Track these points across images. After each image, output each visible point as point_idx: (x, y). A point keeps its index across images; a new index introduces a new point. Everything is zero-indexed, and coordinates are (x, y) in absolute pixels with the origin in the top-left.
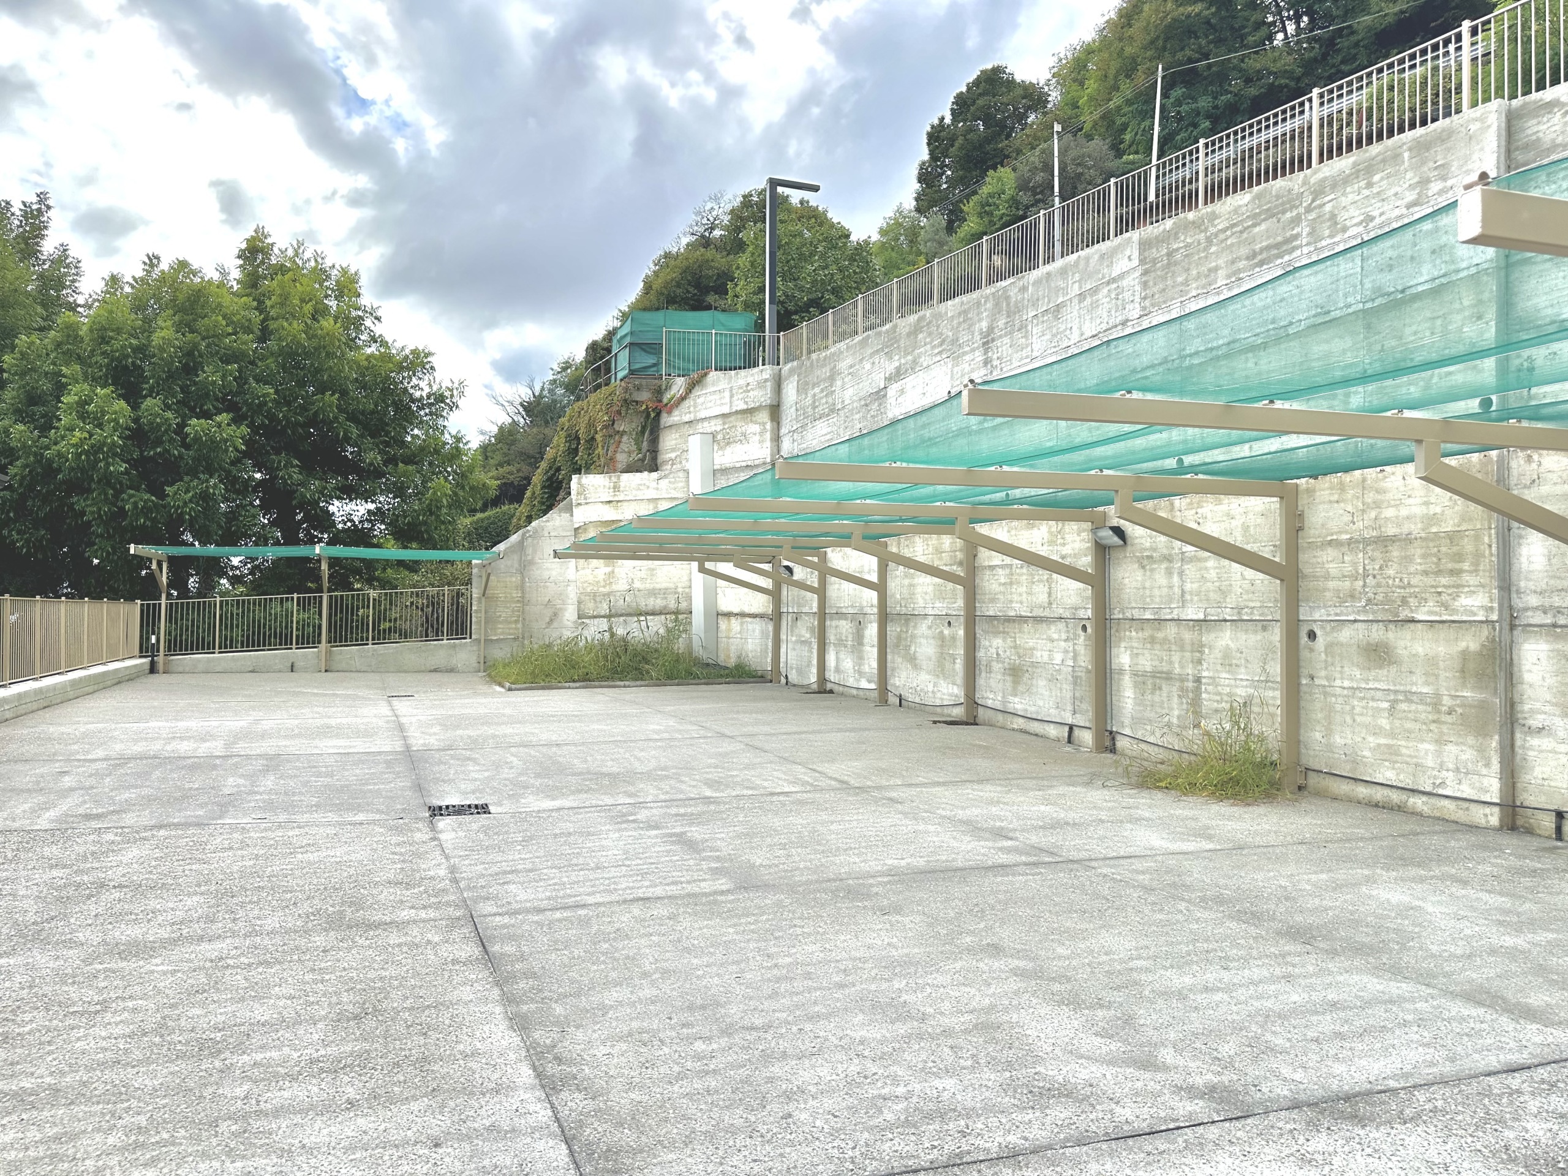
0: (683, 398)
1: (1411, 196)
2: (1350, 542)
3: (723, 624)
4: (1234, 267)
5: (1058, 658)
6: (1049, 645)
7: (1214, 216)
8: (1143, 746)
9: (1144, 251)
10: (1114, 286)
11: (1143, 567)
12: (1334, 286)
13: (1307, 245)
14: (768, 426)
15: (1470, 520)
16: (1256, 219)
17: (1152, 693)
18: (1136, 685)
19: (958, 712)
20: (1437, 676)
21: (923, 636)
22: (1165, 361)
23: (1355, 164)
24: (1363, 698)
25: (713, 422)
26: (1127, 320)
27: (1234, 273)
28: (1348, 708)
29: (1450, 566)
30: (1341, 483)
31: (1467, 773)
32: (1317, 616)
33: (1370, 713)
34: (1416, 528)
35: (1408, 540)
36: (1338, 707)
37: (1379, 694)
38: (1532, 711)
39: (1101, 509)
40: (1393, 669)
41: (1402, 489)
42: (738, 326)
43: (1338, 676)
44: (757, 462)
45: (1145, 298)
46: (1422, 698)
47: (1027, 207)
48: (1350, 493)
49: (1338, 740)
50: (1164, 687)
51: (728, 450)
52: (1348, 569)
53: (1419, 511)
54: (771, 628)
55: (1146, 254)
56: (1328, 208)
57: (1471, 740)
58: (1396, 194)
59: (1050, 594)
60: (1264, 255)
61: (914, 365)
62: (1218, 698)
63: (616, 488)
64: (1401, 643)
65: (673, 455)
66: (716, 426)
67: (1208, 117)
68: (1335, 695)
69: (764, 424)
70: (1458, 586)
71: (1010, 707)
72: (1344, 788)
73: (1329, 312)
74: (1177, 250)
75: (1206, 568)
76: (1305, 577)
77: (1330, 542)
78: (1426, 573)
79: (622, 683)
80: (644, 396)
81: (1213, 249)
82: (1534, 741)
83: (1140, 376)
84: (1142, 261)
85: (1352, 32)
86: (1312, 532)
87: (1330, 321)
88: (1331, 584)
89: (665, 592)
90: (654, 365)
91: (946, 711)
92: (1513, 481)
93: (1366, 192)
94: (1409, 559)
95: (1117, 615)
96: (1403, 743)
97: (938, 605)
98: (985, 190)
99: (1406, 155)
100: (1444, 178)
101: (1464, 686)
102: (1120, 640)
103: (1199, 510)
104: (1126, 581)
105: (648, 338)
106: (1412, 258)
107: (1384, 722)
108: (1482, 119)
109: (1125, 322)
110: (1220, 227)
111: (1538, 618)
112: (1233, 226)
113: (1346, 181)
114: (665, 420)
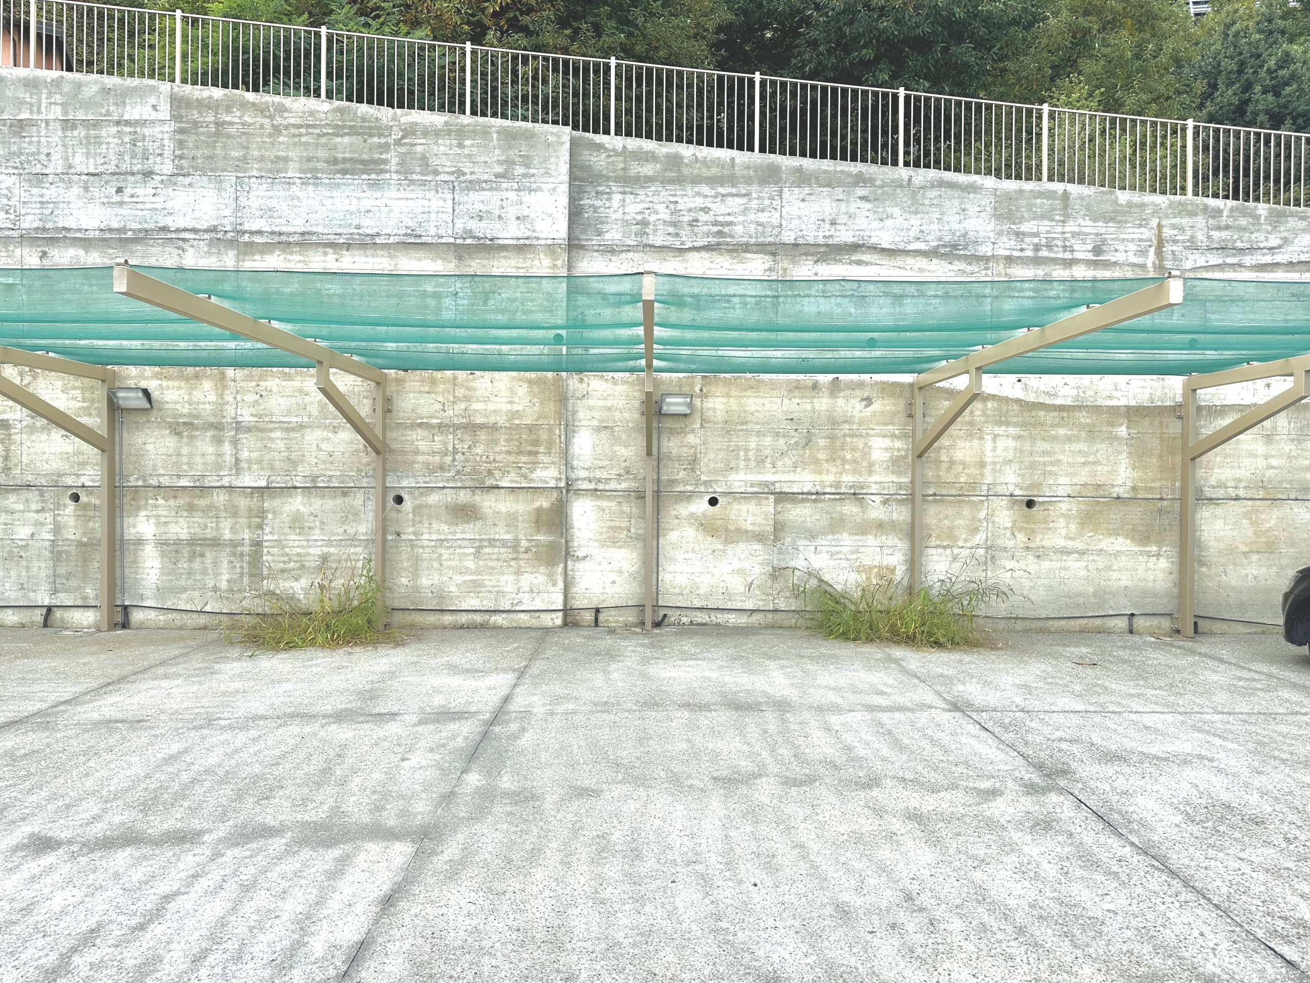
1: (499, 169)
2: (439, 426)
4: (311, 165)
5: (23, 532)
6: (4, 518)
7: (282, 109)
8: (171, 616)
9: (179, 107)
10: (128, 129)
11: (178, 434)
12: (425, 216)
13: (396, 172)
15: (546, 417)
17: (190, 561)
18: (163, 555)
20: (516, 527)
22: (213, 229)
23: (446, 123)
24: (451, 547)
26: (152, 173)
27: (311, 171)
28: (435, 556)
29: (529, 448)
31: (539, 593)
32: (405, 483)
33: (457, 557)
34: (501, 421)
35: (494, 428)
36: (425, 556)
37: (466, 543)
38: (579, 546)
39: (116, 368)
40: (479, 524)
41: (490, 389)
43: (427, 531)
45: (181, 157)
46: (504, 543)
48: (441, 387)
49: (425, 581)
50: (208, 555)
52: (437, 446)
53: (506, 407)
55: (183, 112)
56: (419, 149)
57: (542, 569)
58: (485, 162)
59: (6, 458)
60: (347, 165)
62: (286, 559)
64: (487, 504)
68: (423, 547)
70: (535, 463)
72: (431, 619)
73: (420, 236)
74: (231, 123)
75: (270, 439)
76: (391, 451)
77: (420, 424)
78: (509, 453)
81: (281, 139)
82: (580, 566)
83: (173, 236)
84: (175, 118)
86: (401, 414)
87: (422, 244)
88: (420, 458)
92: (570, 394)
93: (459, 151)
94: (496, 442)
95: (133, 481)
96: (487, 577)
99: (495, 136)
100: (527, 166)
101: (538, 532)
102: (139, 508)
103: (261, 383)
104: (149, 447)
106: (500, 217)
107: (470, 564)
108: (558, 135)
109: (148, 174)
110: (292, 121)
111: (585, 485)
112: (308, 126)
113: (438, 133)
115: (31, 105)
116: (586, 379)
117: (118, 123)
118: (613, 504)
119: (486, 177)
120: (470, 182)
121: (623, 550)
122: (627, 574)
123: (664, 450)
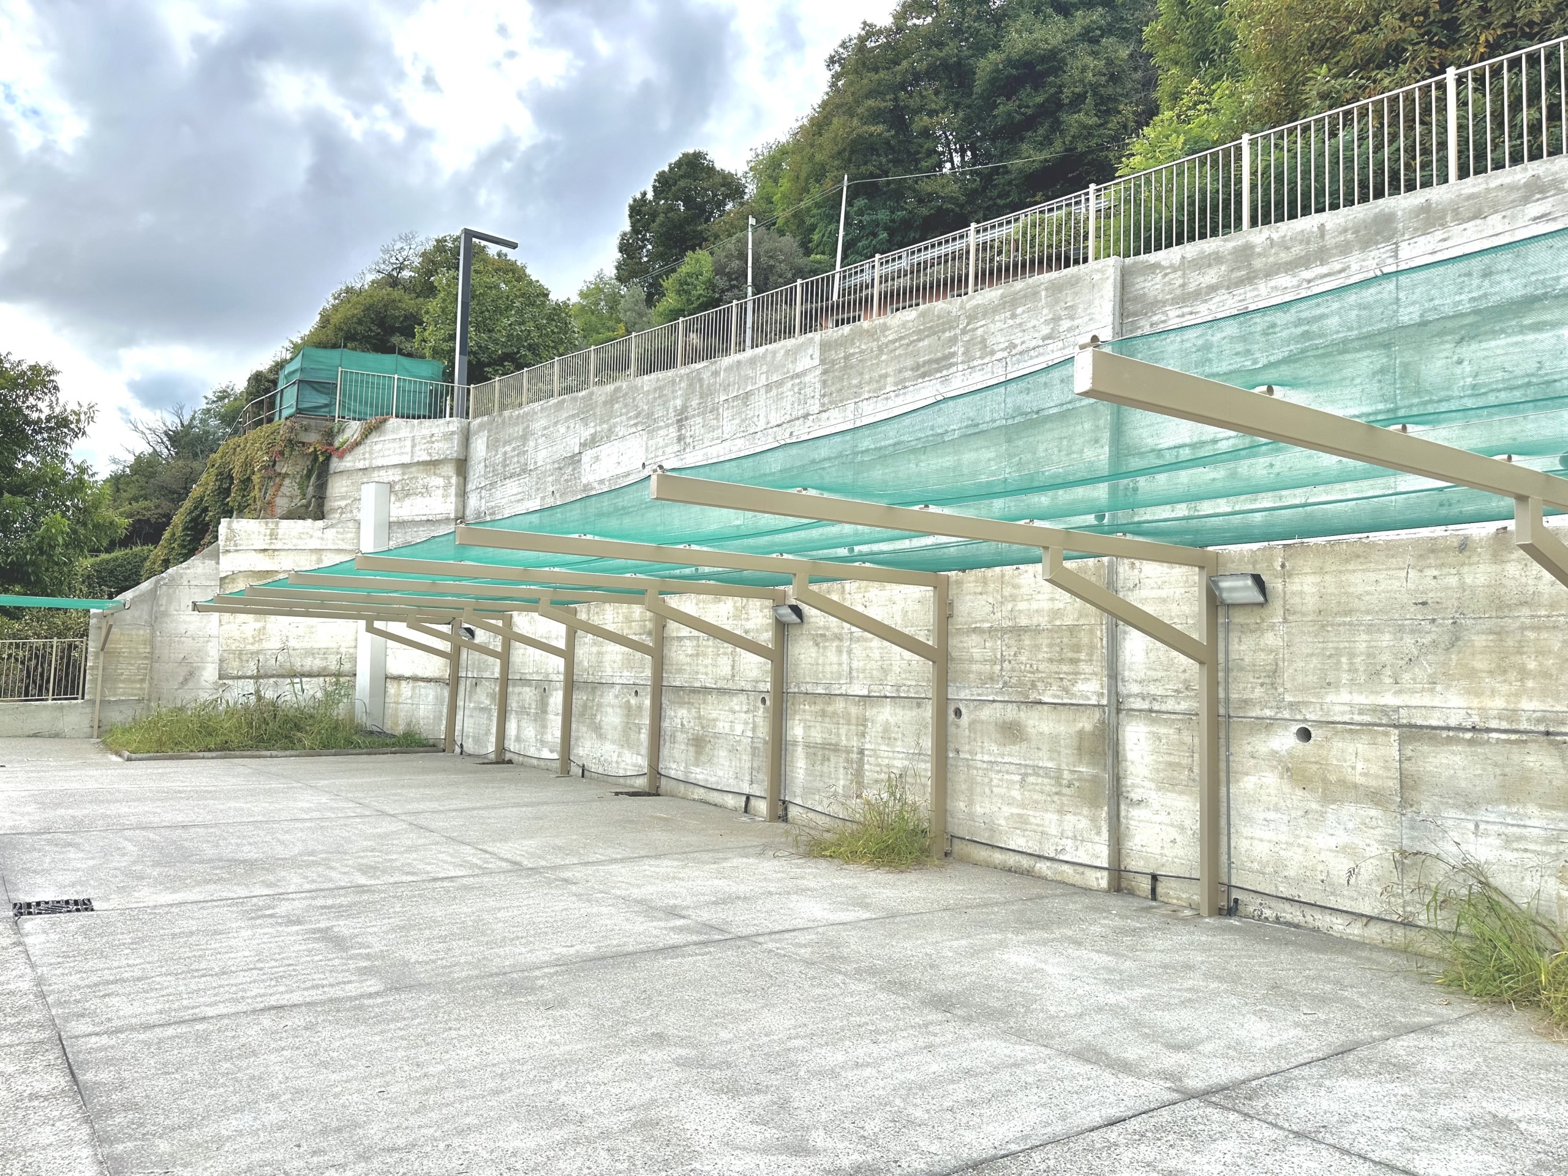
0: (357, 444)
1: (1046, 330)
2: (991, 630)
3: (392, 688)
4: (902, 376)
5: (739, 728)
6: (731, 717)
7: (885, 328)
8: (811, 815)
9: (825, 351)
10: (797, 381)
11: (817, 645)
13: (962, 362)
14: (454, 480)
15: (1087, 616)
16: (921, 335)
17: (822, 764)
18: (808, 756)
19: (641, 783)
20: (1059, 753)
21: (609, 705)
22: (840, 455)
23: (1003, 296)
24: (999, 772)
25: (391, 472)
26: (808, 415)
28: (986, 780)
29: (1070, 655)
30: (984, 577)
31: (1082, 841)
32: (962, 696)
33: (1005, 785)
34: (1043, 621)
35: (1036, 631)
36: (979, 779)
37: (1013, 767)
38: (1133, 785)
39: (782, 588)
40: (1024, 745)
41: (1033, 585)
42: (424, 374)
43: (979, 750)
44: (439, 517)
45: (824, 396)
46: (1047, 773)
47: (723, 291)
48: (992, 586)
49: (978, 810)
50: (832, 758)
51: (407, 502)
52: (989, 654)
53: (1046, 606)
54: (446, 693)
55: (827, 355)
56: (980, 332)
57: (1085, 811)
58: (1034, 327)
59: (733, 667)
60: (926, 368)
61: (609, 435)
62: (878, 769)
63: (273, 536)
64: (1031, 723)
65: (343, 503)
66: (394, 476)
67: (886, 229)
68: (977, 769)
69: (449, 478)
70: (1076, 674)
71: (692, 778)
72: (983, 854)
73: (977, 425)
74: (853, 354)
75: (872, 649)
76: (953, 659)
77: (975, 630)
78: (1051, 660)
79: (268, 753)
80: (313, 437)
81: (884, 357)
82: (1135, 812)
84: (823, 362)
85: (1006, 171)
86: (960, 619)
88: (975, 667)
89: (325, 653)
90: (326, 406)
91: (629, 781)
92: (1120, 584)
93: (1011, 322)
94: (1038, 647)
95: (793, 688)
96: (1031, 813)
97: (625, 673)
98: (684, 269)
99: (1043, 293)
100: (1072, 318)
101: (1080, 762)
102: (795, 712)
103: (867, 594)
104: (802, 657)
105: (321, 377)
107: (1016, 794)
108: (1100, 271)
109: (806, 416)
110: (890, 338)
111: (1138, 704)
112: (901, 338)
113: (995, 310)
114: (336, 464)
115: (752, 378)
116: (1138, 565)
117: (792, 378)
118: (1171, 731)
119: (1034, 343)
120: (1021, 353)
121: (1185, 797)
122: (1190, 832)
123: (1233, 656)
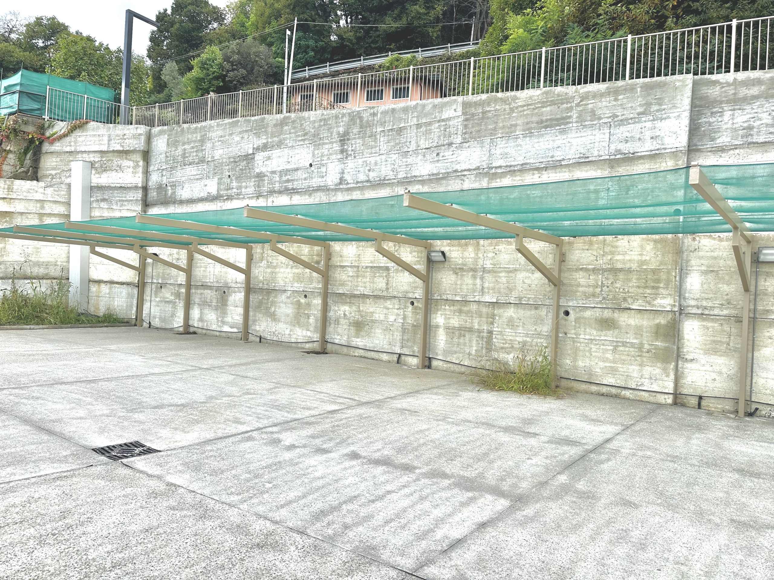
0: (65, 136)
1: (640, 110)
2: (594, 270)
3: (94, 288)
5: (392, 318)
6: (385, 311)
7: (515, 98)
8: (450, 365)
9: (466, 108)
10: (443, 123)
11: (457, 274)
12: (592, 145)
13: (576, 122)
14: (141, 163)
15: (666, 264)
16: (544, 104)
17: (459, 338)
18: (447, 334)
19: (316, 346)
20: (642, 335)
21: (282, 302)
22: (478, 168)
23: (608, 88)
24: (598, 344)
25: (91, 155)
26: (452, 143)
27: (528, 129)
28: (587, 349)
29: (652, 284)
31: (656, 380)
32: (571, 304)
33: (601, 351)
34: (634, 266)
35: (629, 271)
36: (581, 348)
37: (607, 342)
38: (688, 352)
39: (432, 241)
40: (616, 331)
41: (627, 247)
43: (583, 333)
44: (129, 185)
45: (465, 133)
46: (632, 345)
48: (596, 246)
49: (581, 364)
50: (467, 336)
51: (105, 175)
52: (592, 282)
53: (637, 258)
54: (136, 291)
55: (468, 110)
56: (590, 106)
57: (659, 365)
58: (632, 107)
59: (387, 284)
60: (548, 123)
62: (504, 342)
63: (10, 189)
64: (622, 319)
65: (53, 172)
66: (92, 158)
68: (580, 343)
69: (137, 162)
70: (657, 294)
71: (353, 344)
73: (588, 157)
74: (490, 111)
75: (500, 277)
76: (564, 284)
77: (582, 269)
80: (30, 129)
81: (514, 115)
82: (688, 365)
83: (460, 174)
84: (464, 114)
85: (377, 29)
86: (571, 263)
87: (589, 162)
88: (581, 289)
89: (47, 265)
90: (39, 109)
91: (303, 345)
92: (685, 248)
93: (614, 103)
94: (630, 280)
95: (436, 297)
96: (620, 366)
97: (296, 285)
98: (204, 56)
99: (639, 89)
100: (660, 104)
101: (657, 340)
102: (438, 310)
103: (497, 247)
104: (444, 280)
105: (35, 91)
106: (640, 139)
107: (609, 356)
108: (683, 81)
109: (450, 144)
110: (520, 104)
111: (695, 311)
112: (528, 105)
113: (602, 95)
114: (46, 147)
115: (405, 119)
116: (697, 239)
117: (439, 121)
118: (716, 325)
119: (632, 116)
120: (621, 121)
121: (723, 358)
122: (725, 375)
123: (760, 288)
